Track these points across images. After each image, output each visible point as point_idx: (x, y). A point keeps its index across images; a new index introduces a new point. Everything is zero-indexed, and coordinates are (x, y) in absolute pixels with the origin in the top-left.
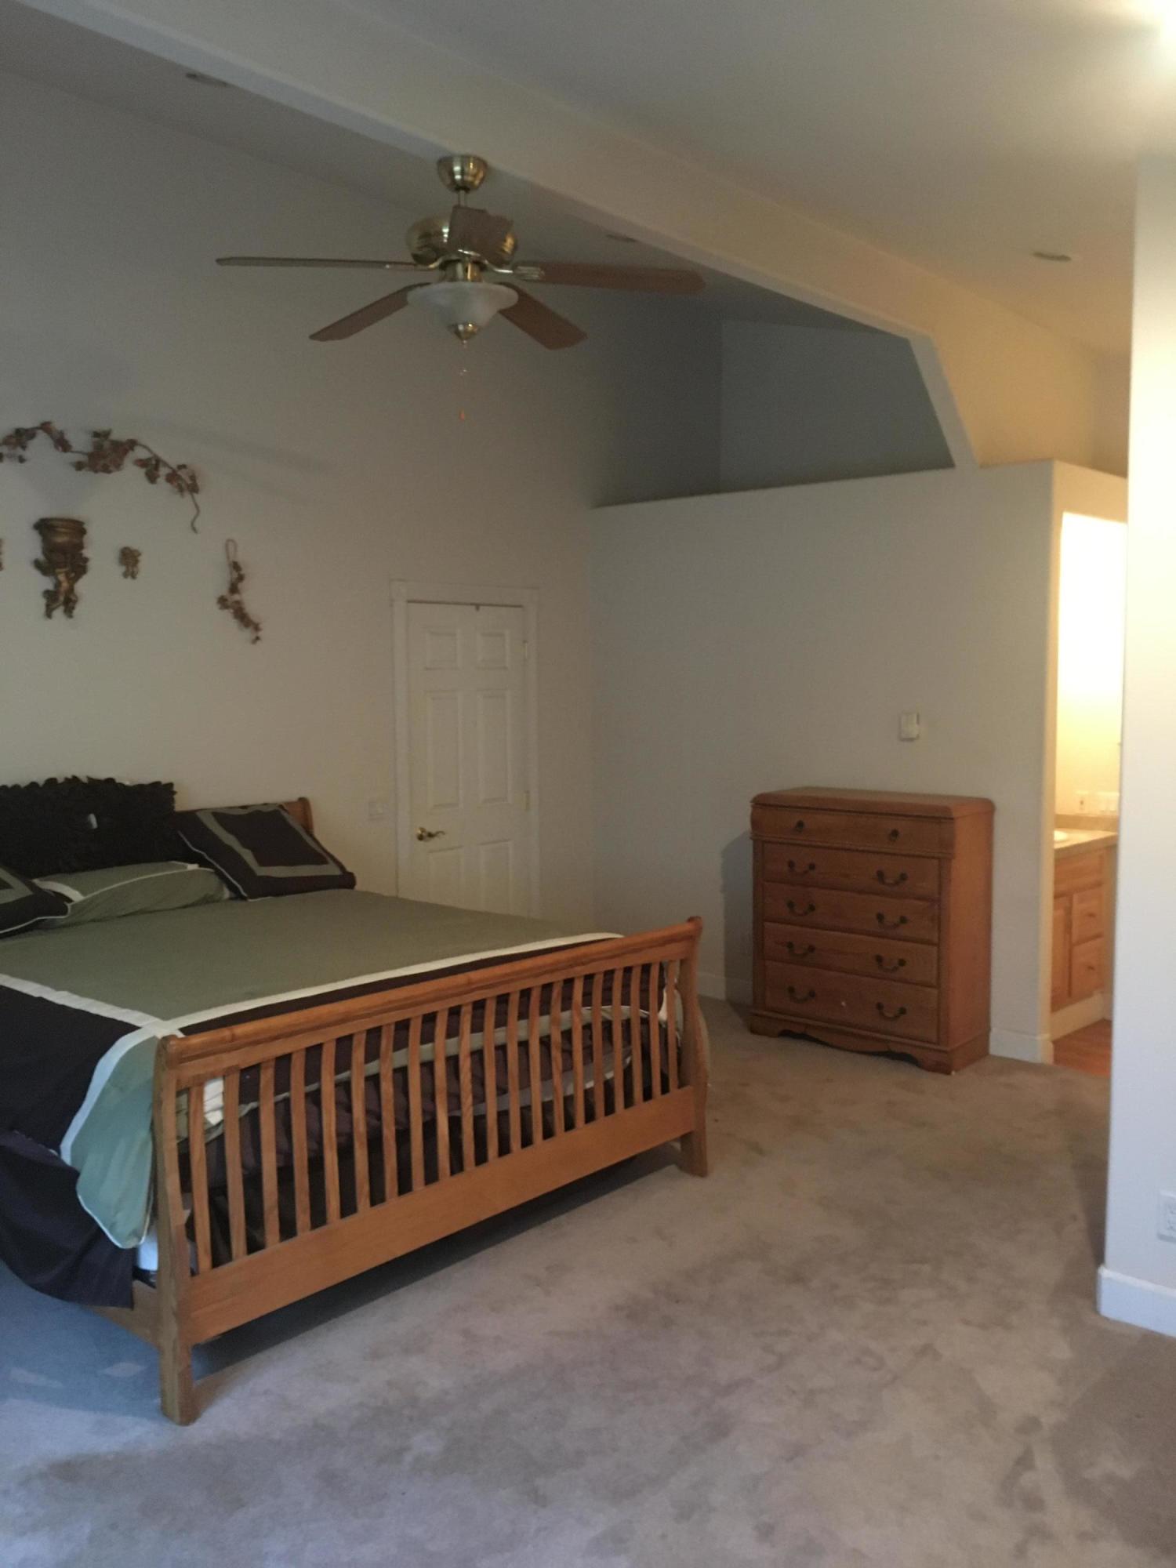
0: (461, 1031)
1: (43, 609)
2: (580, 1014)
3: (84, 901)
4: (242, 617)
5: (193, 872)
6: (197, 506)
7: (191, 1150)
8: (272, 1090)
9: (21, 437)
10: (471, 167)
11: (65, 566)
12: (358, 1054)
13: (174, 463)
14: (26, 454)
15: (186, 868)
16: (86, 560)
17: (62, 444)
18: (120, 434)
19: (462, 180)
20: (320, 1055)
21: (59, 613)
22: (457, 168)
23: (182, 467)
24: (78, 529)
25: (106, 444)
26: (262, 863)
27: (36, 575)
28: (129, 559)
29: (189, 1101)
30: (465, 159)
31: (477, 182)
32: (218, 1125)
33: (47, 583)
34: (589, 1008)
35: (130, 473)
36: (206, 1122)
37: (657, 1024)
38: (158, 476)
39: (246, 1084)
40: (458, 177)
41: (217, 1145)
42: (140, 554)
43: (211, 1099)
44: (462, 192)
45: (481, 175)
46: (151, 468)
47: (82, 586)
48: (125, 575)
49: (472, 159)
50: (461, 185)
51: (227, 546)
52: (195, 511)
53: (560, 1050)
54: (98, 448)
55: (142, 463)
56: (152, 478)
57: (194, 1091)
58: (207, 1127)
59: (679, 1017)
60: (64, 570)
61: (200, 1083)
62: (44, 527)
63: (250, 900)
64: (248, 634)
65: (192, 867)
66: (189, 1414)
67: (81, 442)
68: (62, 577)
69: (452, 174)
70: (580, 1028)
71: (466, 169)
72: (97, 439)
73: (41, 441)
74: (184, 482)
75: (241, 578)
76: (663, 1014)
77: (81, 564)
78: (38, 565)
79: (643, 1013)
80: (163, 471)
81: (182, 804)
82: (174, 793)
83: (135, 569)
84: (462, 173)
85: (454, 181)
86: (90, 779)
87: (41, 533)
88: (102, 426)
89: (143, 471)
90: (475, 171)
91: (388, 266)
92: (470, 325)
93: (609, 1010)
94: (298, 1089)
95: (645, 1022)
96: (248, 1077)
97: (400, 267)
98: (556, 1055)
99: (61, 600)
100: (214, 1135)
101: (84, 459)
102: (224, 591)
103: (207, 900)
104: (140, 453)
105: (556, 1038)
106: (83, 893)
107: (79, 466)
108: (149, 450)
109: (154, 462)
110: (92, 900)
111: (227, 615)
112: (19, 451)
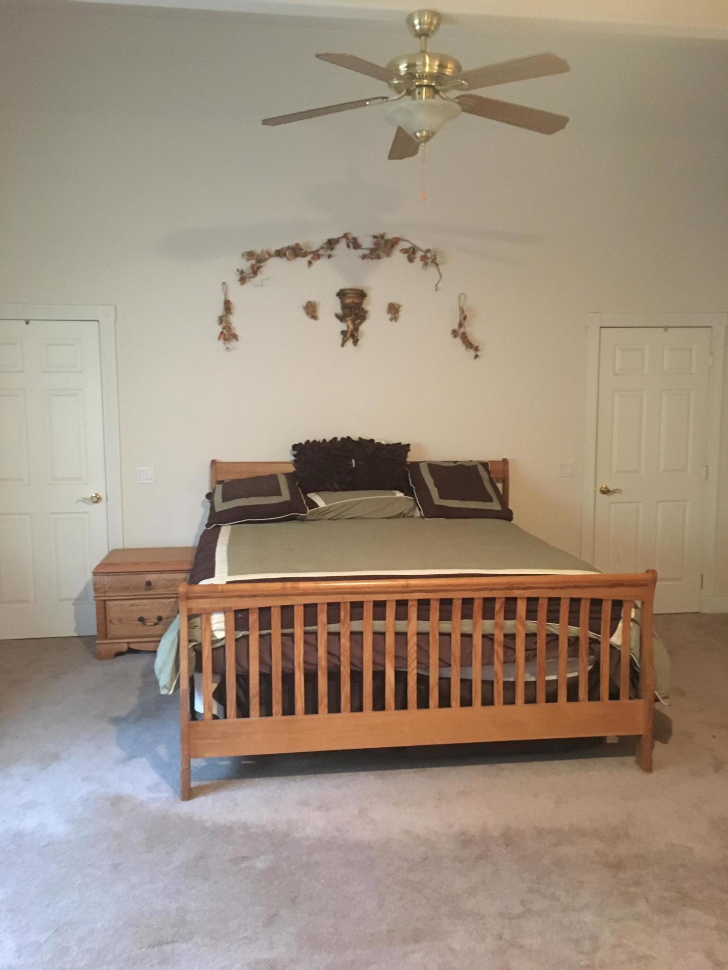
0: (409, 617)
1: (341, 341)
2: (524, 625)
3: (326, 507)
4: (468, 344)
5: (400, 498)
6: (440, 274)
7: (203, 650)
8: (257, 626)
9: (331, 244)
10: (426, 18)
11: (351, 316)
12: (322, 617)
13: (424, 248)
14: (334, 252)
15: (395, 494)
16: (366, 312)
17: (355, 244)
18: (390, 236)
19: (421, 28)
20: (293, 612)
21: (350, 343)
22: (416, 22)
23: (428, 251)
24: (361, 295)
25: (382, 242)
26: (442, 497)
27: (337, 321)
28: (394, 310)
29: (201, 620)
30: (421, 13)
31: (432, 28)
32: (222, 639)
33: (343, 326)
34: (536, 622)
35: (398, 257)
36: (213, 636)
37: (608, 646)
38: (415, 258)
39: (240, 618)
40: (418, 27)
41: (219, 650)
42: (400, 306)
43: (216, 623)
44: (423, 38)
45: (435, 22)
46: (411, 253)
47: (364, 327)
48: (391, 320)
49: (426, 12)
50: (420, 33)
51: (459, 297)
52: (439, 277)
53: (502, 646)
54: (377, 244)
55: (405, 251)
56: (411, 260)
57: (204, 616)
58: (214, 639)
59: (634, 643)
60: (350, 318)
61: (209, 613)
62: (341, 294)
63: (426, 519)
64: (472, 353)
65: (399, 494)
66: (188, 794)
67: (367, 243)
68: (349, 323)
69: (414, 26)
70: (523, 635)
71: (422, 21)
72: (375, 240)
73: (342, 246)
74: (430, 259)
75: (465, 318)
76: (616, 639)
77: (363, 314)
78: (337, 316)
79: (592, 634)
80: (419, 254)
81: (411, 457)
82: (409, 450)
83: (396, 315)
84: (420, 24)
85: (416, 31)
86: (360, 439)
87: (340, 298)
88: (378, 232)
89: (406, 256)
90: (429, 20)
91: (367, 103)
92: (424, 132)
93: (558, 627)
94: (276, 630)
95: (594, 642)
96: (240, 616)
97: (375, 101)
98: (499, 650)
99: (351, 336)
100: (219, 645)
101: (367, 252)
102: (456, 326)
103: (402, 515)
104: (404, 245)
105: (499, 637)
106: (326, 503)
107: (364, 257)
108: (411, 243)
109: (412, 250)
110: (331, 507)
111: (458, 341)
112: (329, 252)
